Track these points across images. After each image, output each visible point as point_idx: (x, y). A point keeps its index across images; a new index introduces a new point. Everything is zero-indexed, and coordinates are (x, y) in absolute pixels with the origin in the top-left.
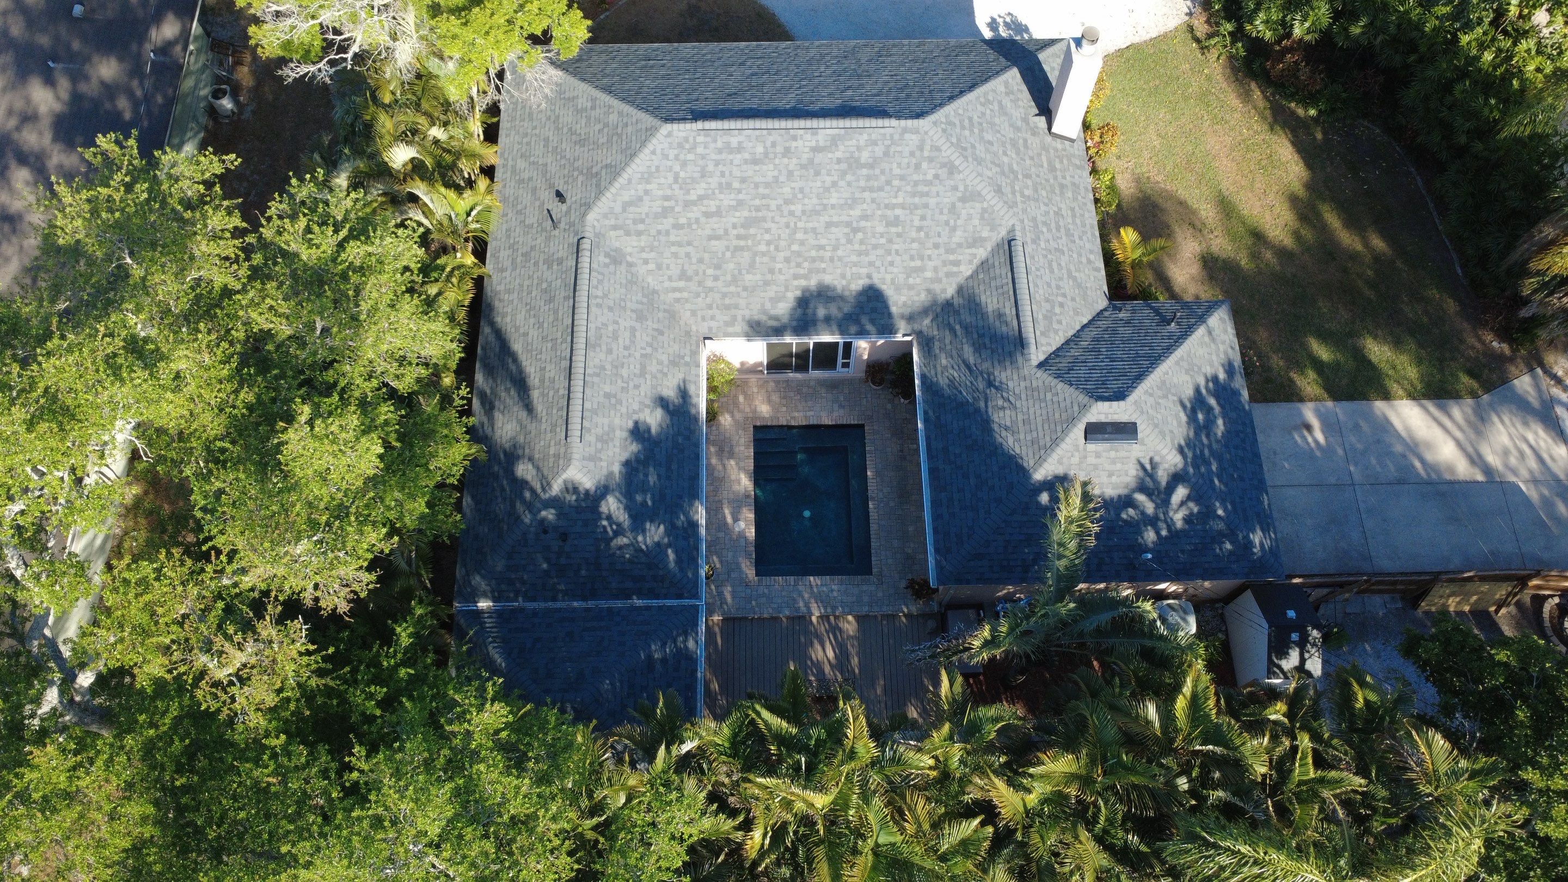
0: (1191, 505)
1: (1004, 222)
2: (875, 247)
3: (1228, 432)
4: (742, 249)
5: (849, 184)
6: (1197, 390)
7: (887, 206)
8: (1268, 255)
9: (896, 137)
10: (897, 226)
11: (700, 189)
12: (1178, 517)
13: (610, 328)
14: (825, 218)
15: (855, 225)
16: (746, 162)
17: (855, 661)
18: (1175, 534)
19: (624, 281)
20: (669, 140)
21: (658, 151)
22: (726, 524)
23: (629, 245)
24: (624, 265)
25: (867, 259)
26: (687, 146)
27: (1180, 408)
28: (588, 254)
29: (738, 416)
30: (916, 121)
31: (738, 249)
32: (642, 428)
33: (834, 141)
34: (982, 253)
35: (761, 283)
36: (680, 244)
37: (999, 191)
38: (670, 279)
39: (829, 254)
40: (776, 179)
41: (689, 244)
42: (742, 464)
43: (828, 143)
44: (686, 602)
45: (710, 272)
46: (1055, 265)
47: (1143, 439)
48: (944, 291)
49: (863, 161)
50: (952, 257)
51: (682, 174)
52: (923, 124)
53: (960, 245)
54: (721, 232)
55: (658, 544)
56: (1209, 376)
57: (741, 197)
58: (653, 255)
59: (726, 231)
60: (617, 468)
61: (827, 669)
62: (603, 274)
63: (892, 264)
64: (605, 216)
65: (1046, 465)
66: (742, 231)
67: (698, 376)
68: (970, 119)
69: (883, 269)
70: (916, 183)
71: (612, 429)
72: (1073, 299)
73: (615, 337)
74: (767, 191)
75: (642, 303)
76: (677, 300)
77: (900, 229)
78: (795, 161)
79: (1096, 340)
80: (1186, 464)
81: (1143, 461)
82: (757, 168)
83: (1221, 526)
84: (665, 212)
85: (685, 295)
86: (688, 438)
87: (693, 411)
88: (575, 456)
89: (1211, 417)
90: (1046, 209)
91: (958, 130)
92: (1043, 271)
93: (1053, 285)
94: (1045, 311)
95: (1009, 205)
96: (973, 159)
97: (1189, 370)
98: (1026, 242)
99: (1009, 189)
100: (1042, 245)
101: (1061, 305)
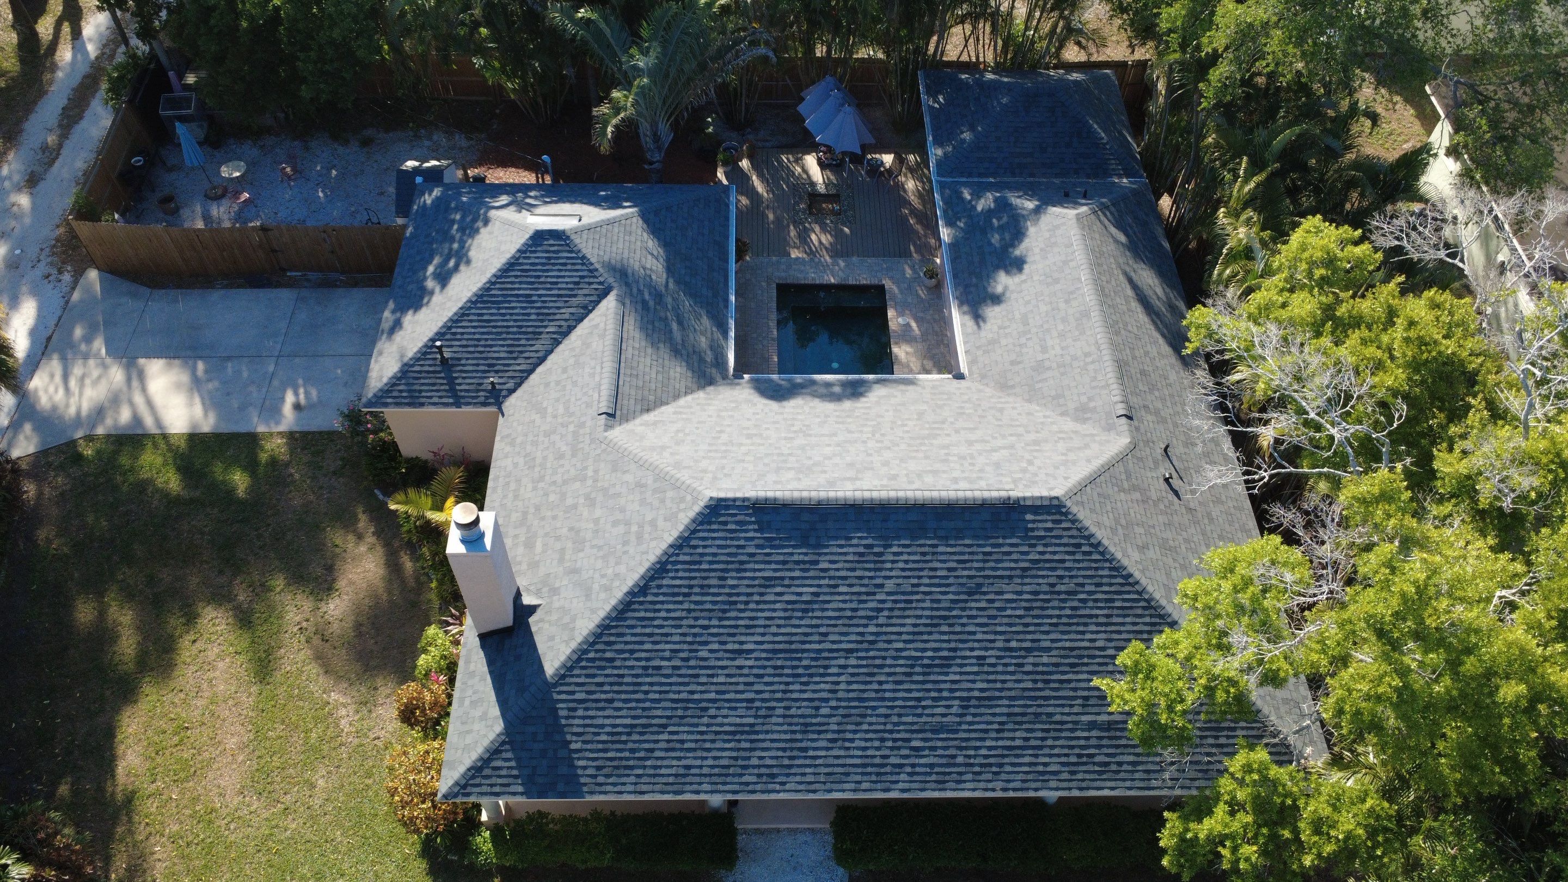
7: (761, 445)
9: (748, 486)
13: (1069, 340)
16: (945, 472)
17: (793, 233)
19: (1067, 393)
20: (1050, 486)
21: (1060, 479)
22: (917, 321)
23: (1071, 426)
24: (1071, 411)
25: (785, 417)
26: (1024, 482)
31: (940, 424)
32: (1015, 270)
33: (831, 484)
34: (647, 418)
35: (909, 404)
36: (1011, 425)
38: (1014, 408)
39: (831, 419)
40: (903, 461)
41: (999, 426)
43: (839, 483)
45: (969, 411)
46: (561, 411)
48: (695, 398)
49: (793, 472)
50: (684, 416)
51: (1024, 465)
53: (673, 422)
54: (962, 432)
55: (979, 197)
57: (945, 451)
58: (1040, 420)
59: (957, 432)
60: (1032, 230)
61: (817, 229)
62: (1093, 389)
63: (756, 413)
64: (1108, 441)
66: (938, 432)
67: (965, 343)
69: (767, 411)
70: (724, 458)
71: (1045, 258)
72: (547, 385)
73: (1062, 335)
74: (913, 454)
75: (1040, 381)
76: (1001, 397)
77: (746, 431)
78: (881, 472)
82: (929, 468)
84: (1035, 443)
85: (993, 400)
86: (966, 286)
87: (965, 308)
89: (438, 271)
90: (554, 478)
91: (662, 512)
92: (579, 396)
93: (569, 387)
94: (588, 351)
95: (608, 449)
96: (645, 485)
97: (445, 302)
98: (592, 419)
99: (601, 473)
100: (571, 428)
101: (565, 370)
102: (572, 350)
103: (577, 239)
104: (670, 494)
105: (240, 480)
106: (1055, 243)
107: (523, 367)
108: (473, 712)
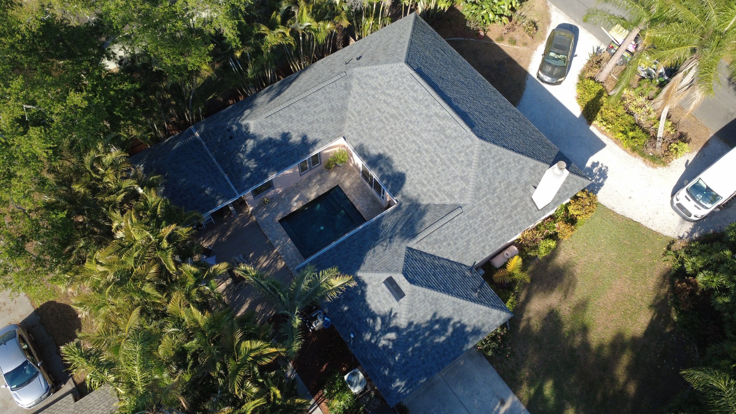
0: (391, 344)
1: (466, 199)
2: (419, 163)
3: (442, 344)
4: (382, 122)
5: (434, 135)
6: (449, 320)
7: (437, 154)
8: (578, 339)
9: (464, 136)
10: (433, 164)
11: (391, 92)
12: (383, 342)
13: (318, 102)
14: (415, 138)
15: (421, 150)
16: (413, 97)
18: (375, 345)
19: (341, 96)
20: (400, 68)
21: (393, 69)
22: (292, 199)
23: (356, 88)
24: (348, 92)
25: (413, 164)
26: (402, 75)
27: (432, 314)
28: (340, 77)
29: (338, 178)
30: (476, 137)
31: (382, 121)
32: (288, 136)
33: (445, 117)
34: (448, 201)
35: (376, 138)
36: (368, 102)
37: (478, 189)
38: (355, 110)
39: (404, 150)
40: (415, 111)
41: (371, 105)
42: (320, 190)
43: (442, 116)
44: (236, 191)
45: (367, 119)
46: (466, 232)
47: (401, 303)
48: (423, 200)
49: (446, 133)
50: (437, 192)
51: (392, 82)
52: (477, 140)
53: (444, 191)
54: (383, 111)
55: (248, 168)
56: (463, 322)
57: (400, 106)
58: (358, 97)
59: (385, 112)
60: (265, 136)
62: (337, 87)
63: (418, 174)
64: (359, 73)
65: (365, 274)
66: (388, 117)
67: (327, 144)
68: (501, 159)
69: (413, 172)
70: (454, 157)
71: (279, 126)
72: (457, 249)
73: (316, 106)
74: (408, 112)
75: (338, 107)
76: (350, 118)
77: (432, 166)
78: (426, 111)
79: (442, 266)
80: (405, 329)
81: (393, 310)
82: (414, 102)
83: (392, 363)
84: (375, 89)
85: (353, 118)
87: (311, 150)
88: (258, 120)
89: (442, 332)
90: (491, 215)
91: (489, 156)
92: (457, 228)
93: (455, 236)
94: (438, 238)
95: (475, 197)
96: (482, 170)
97: (457, 310)
98: (465, 214)
99: (484, 193)
100: (471, 221)
101: (449, 245)
102: (439, 248)
103: (401, 268)
104: (483, 157)
105: (548, 389)
106: (271, 123)
107: (455, 265)
108: (569, 188)
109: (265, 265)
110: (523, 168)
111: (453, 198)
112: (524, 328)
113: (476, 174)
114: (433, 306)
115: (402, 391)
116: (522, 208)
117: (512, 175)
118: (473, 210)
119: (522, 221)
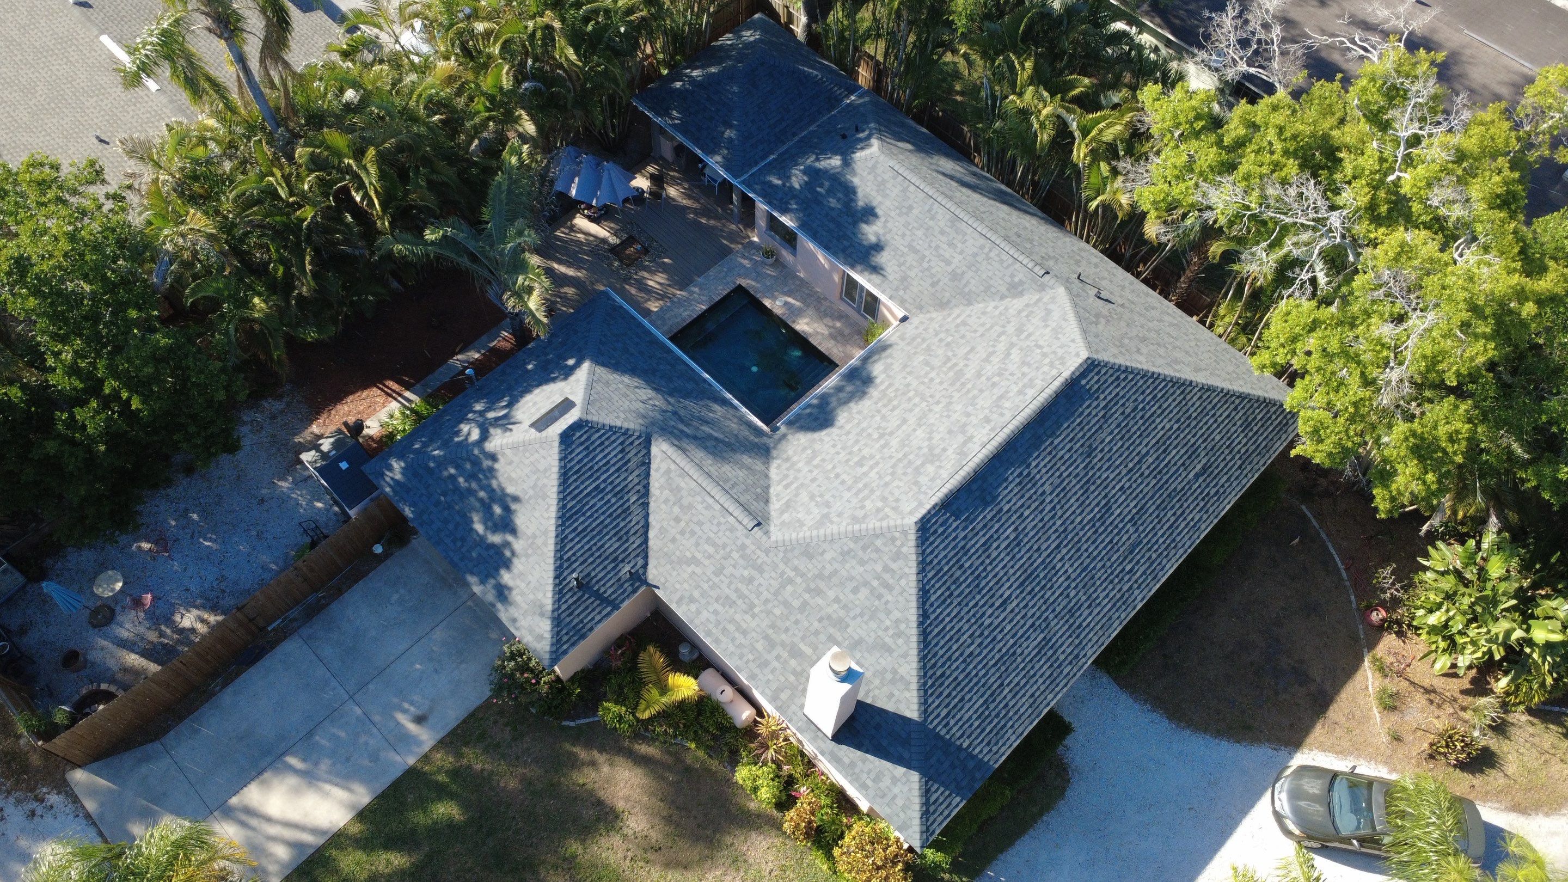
0: (462, 438)
1: (779, 533)
2: (857, 442)
3: (471, 530)
4: (946, 363)
5: (920, 448)
7: (877, 463)
9: (922, 496)
10: (856, 463)
11: (1015, 357)
12: (466, 428)
13: (959, 245)
14: (912, 421)
15: (887, 437)
16: (1007, 392)
19: (992, 282)
21: (1071, 344)
22: (789, 296)
23: (1018, 303)
24: (1006, 293)
25: (854, 433)
26: (1056, 362)
28: (1031, 267)
30: (920, 516)
31: (948, 360)
32: (871, 218)
33: (963, 454)
34: (775, 504)
35: (909, 363)
36: (988, 330)
37: (807, 551)
38: (970, 316)
39: (884, 411)
40: (973, 405)
41: (982, 335)
43: (965, 449)
44: (746, 176)
45: (950, 339)
46: (711, 550)
47: (527, 432)
48: (779, 467)
50: (795, 485)
51: (1038, 351)
52: (915, 518)
53: (797, 495)
54: (970, 356)
55: (789, 178)
57: (983, 378)
58: (997, 313)
59: (968, 359)
60: (856, 181)
62: (1007, 268)
63: (834, 446)
64: (1053, 298)
65: (587, 373)
66: (957, 368)
67: (883, 292)
68: (890, 588)
69: (836, 438)
70: (872, 491)
71: (886, 196)
72: (674, 540)
73: (951, 244)
74: (971, 395)
75: (965, 285)
76: (950, 314)
77: (852, 463)
78: (975, 422)
79: (628, 510)
80: (484, 452)
81: (516, 425)
82: (995, 397)
83: (430, 448)
84: (1020, 331)
85: (949, 320)
86: (844, 251)
87: (859, 268)
88: (882, 157)
89: (490, 524)
90: (763, 598)
91: (886, 558)
92: (715, 529)
93: (697, 529)
94: (684, 493)
95: (788, 548)
96: (850, 550)
97: (533, 543)
98: (747, 537)
99: (802, 567)
100: (735, 555)
101: (677, 520)
102: (666, 501)
103: (593, 418)
104: (879, 543)
105: (446, 810)
106: (884, 180)
107: (638, 542)
108: (882, 785)
109: (651, 283)
110: (889, 650)
111: (782, 512)
112: (575, 755)
113: (836, 537)
114: (531, 492)
115: (388, 479)
116: (799, 669)
117: (865, 627)
118: (758, 552)
119: (771, 677)
